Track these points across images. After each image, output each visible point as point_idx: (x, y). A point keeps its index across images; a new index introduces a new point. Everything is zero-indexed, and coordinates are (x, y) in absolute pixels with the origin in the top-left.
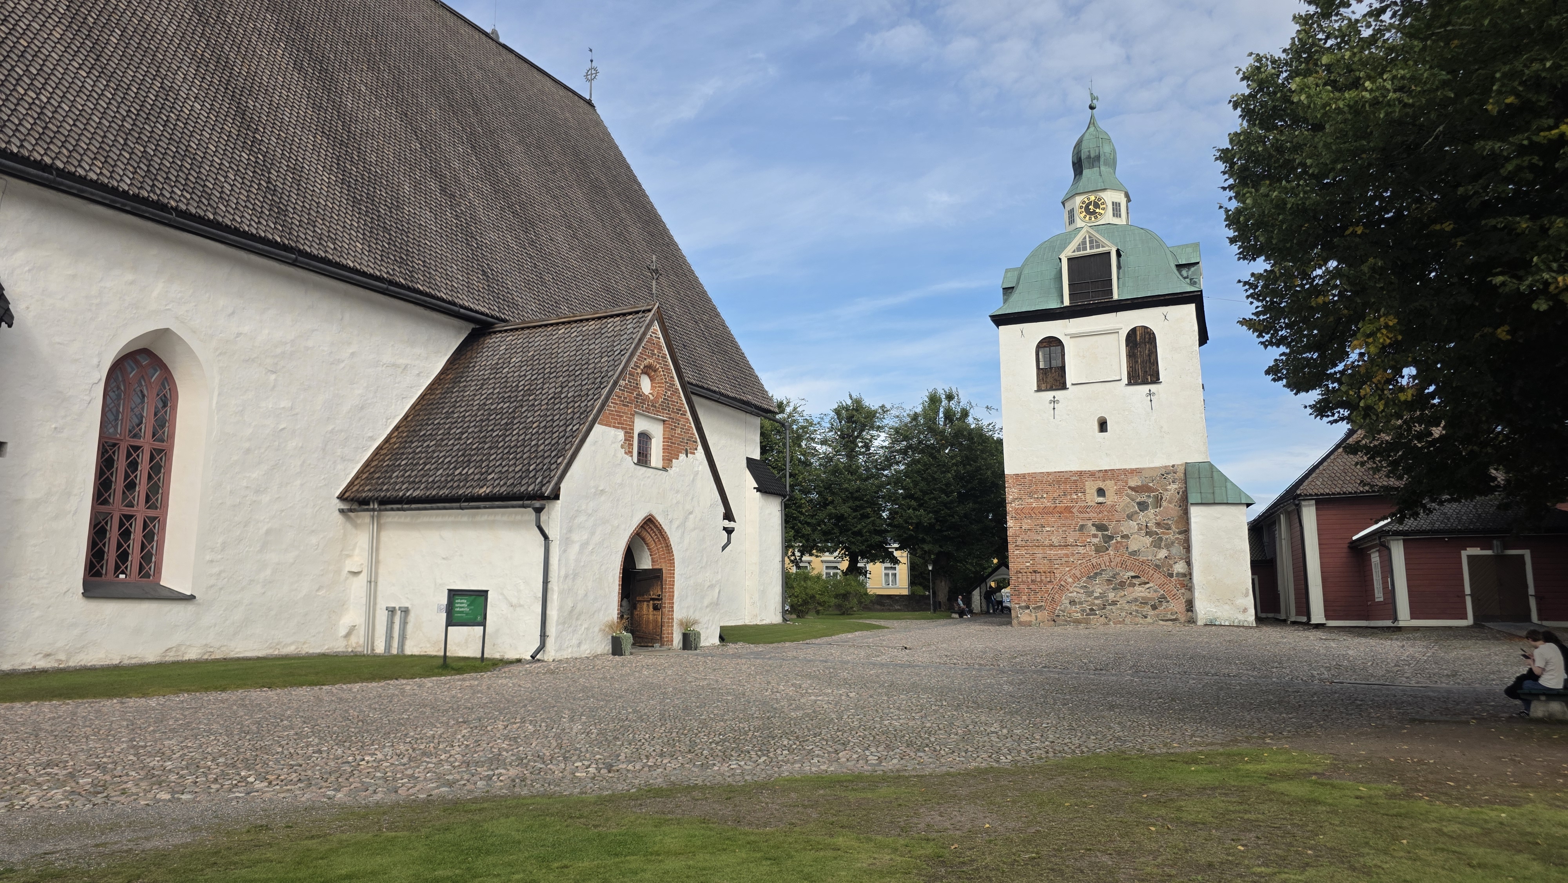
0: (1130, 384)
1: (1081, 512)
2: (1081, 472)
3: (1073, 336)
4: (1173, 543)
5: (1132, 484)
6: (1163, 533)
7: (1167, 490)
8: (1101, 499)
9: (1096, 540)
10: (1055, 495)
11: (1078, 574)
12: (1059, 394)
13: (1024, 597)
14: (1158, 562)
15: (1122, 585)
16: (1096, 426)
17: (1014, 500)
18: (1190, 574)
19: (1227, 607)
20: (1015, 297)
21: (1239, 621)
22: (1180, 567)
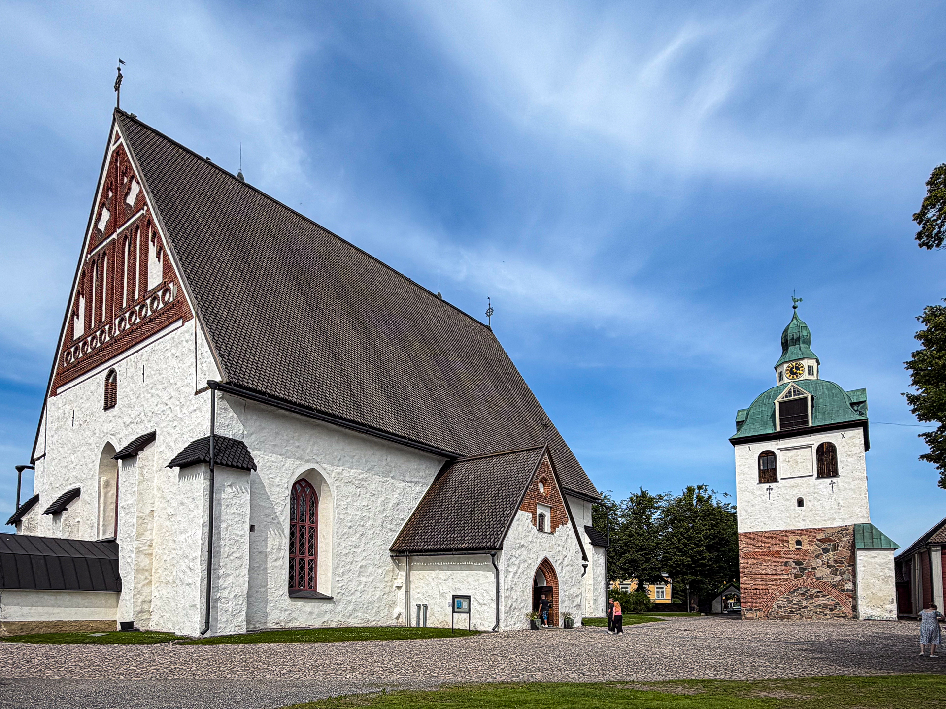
0: (818, 477)
1: (785, 554)
2: (786, 531)
3: (782, 450)
4: (845, 572)
5: (819, 537)
6: (838, 566)
7: (842, 541)
8: (799, 547)
9: (795, 571)
10: (770, 544)
11: (783, 590)
12: (773, 485)
13: (749, 604)
14: (835, 583)
15: (811, 596)
16: (796, 504)
17: (743, 548)
18: (855, 590)
19: (879, 609)
20: (745, 427)
21: (887, 618)
22: (849, 586)
